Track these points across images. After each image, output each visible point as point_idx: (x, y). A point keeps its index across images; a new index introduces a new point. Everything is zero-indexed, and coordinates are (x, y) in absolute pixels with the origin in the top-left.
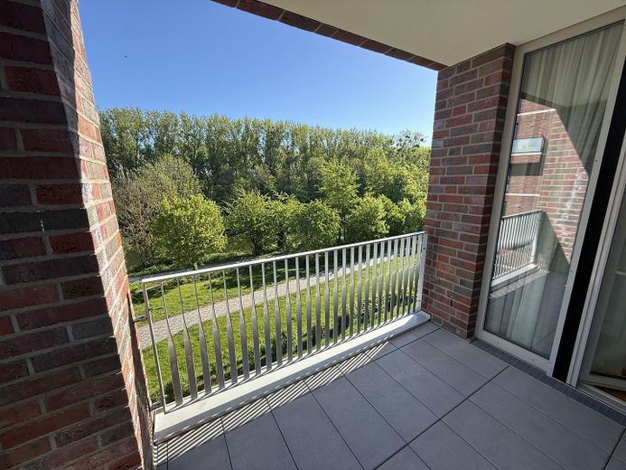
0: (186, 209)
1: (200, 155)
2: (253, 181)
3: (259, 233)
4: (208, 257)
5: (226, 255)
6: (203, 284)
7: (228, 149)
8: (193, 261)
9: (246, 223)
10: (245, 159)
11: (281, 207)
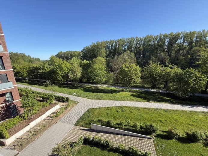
0: (129, 68)
1: (140, 50)
2: (159, 59)
3: (155, 80)
4: (133, 85)
5: (141, 85)
6: (130, 93)
7: (151, 47)
8: (129, 85)
9: (151, 75)
10: (157, 50)
11: (169, 70)
